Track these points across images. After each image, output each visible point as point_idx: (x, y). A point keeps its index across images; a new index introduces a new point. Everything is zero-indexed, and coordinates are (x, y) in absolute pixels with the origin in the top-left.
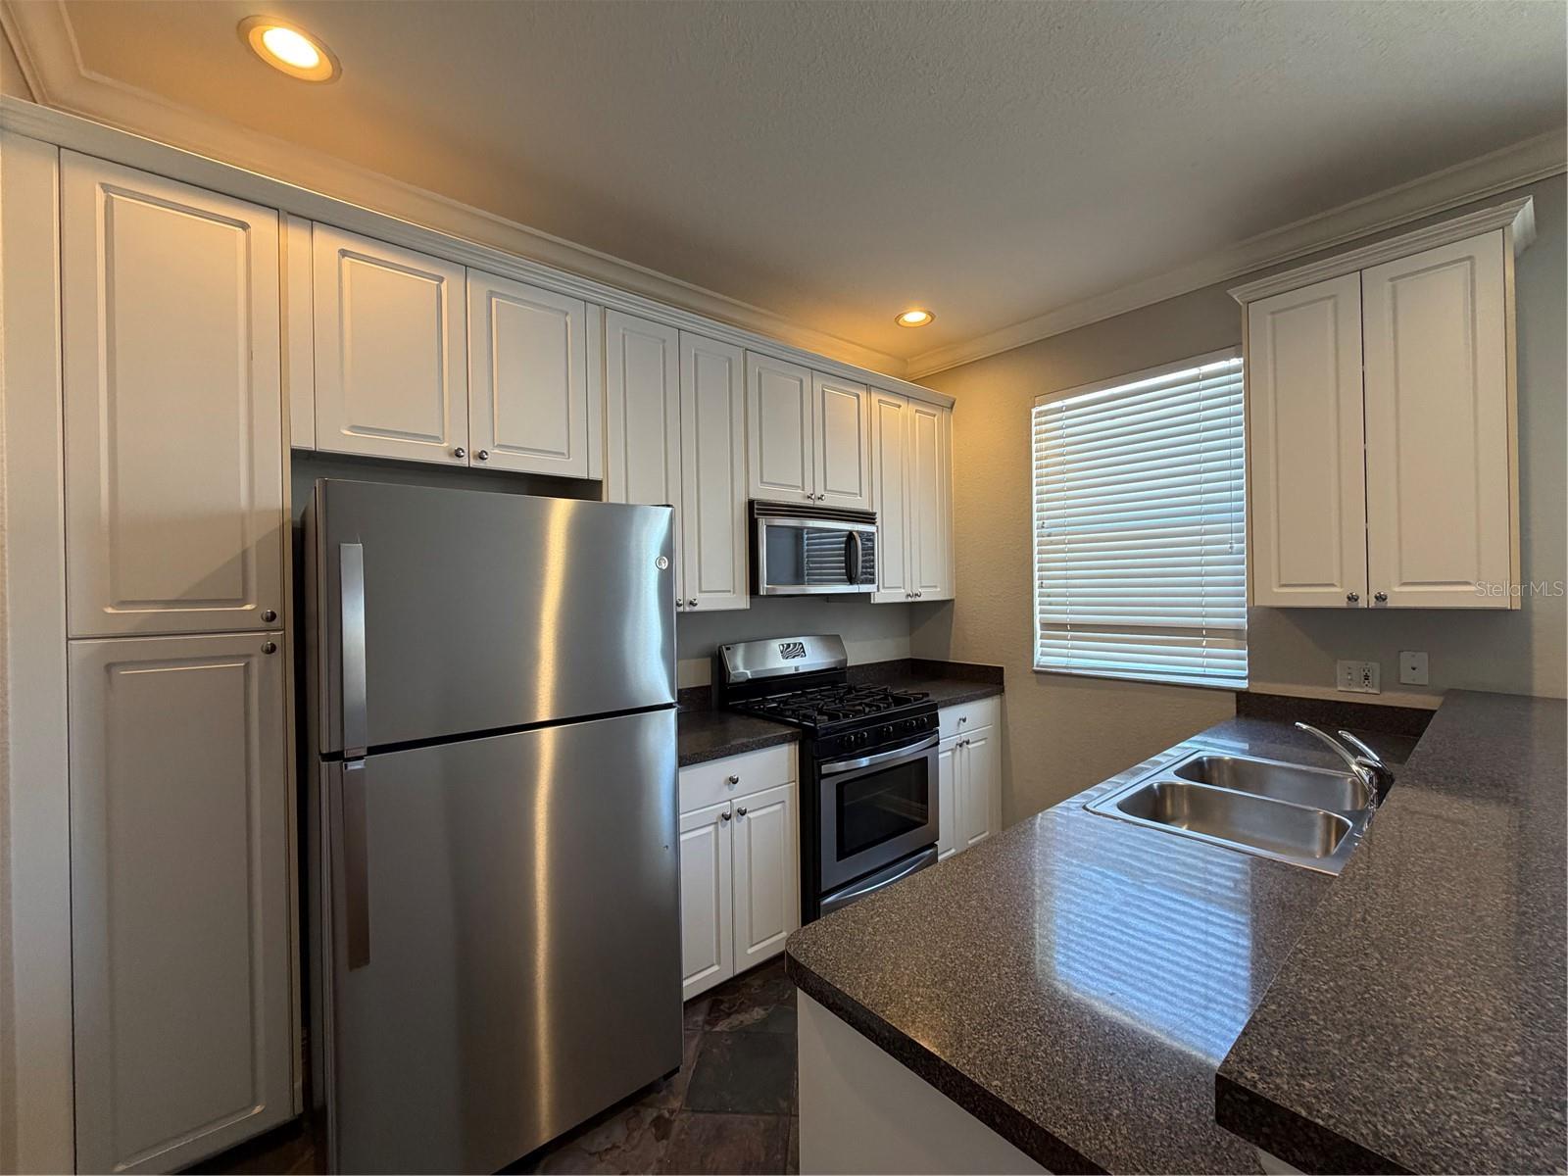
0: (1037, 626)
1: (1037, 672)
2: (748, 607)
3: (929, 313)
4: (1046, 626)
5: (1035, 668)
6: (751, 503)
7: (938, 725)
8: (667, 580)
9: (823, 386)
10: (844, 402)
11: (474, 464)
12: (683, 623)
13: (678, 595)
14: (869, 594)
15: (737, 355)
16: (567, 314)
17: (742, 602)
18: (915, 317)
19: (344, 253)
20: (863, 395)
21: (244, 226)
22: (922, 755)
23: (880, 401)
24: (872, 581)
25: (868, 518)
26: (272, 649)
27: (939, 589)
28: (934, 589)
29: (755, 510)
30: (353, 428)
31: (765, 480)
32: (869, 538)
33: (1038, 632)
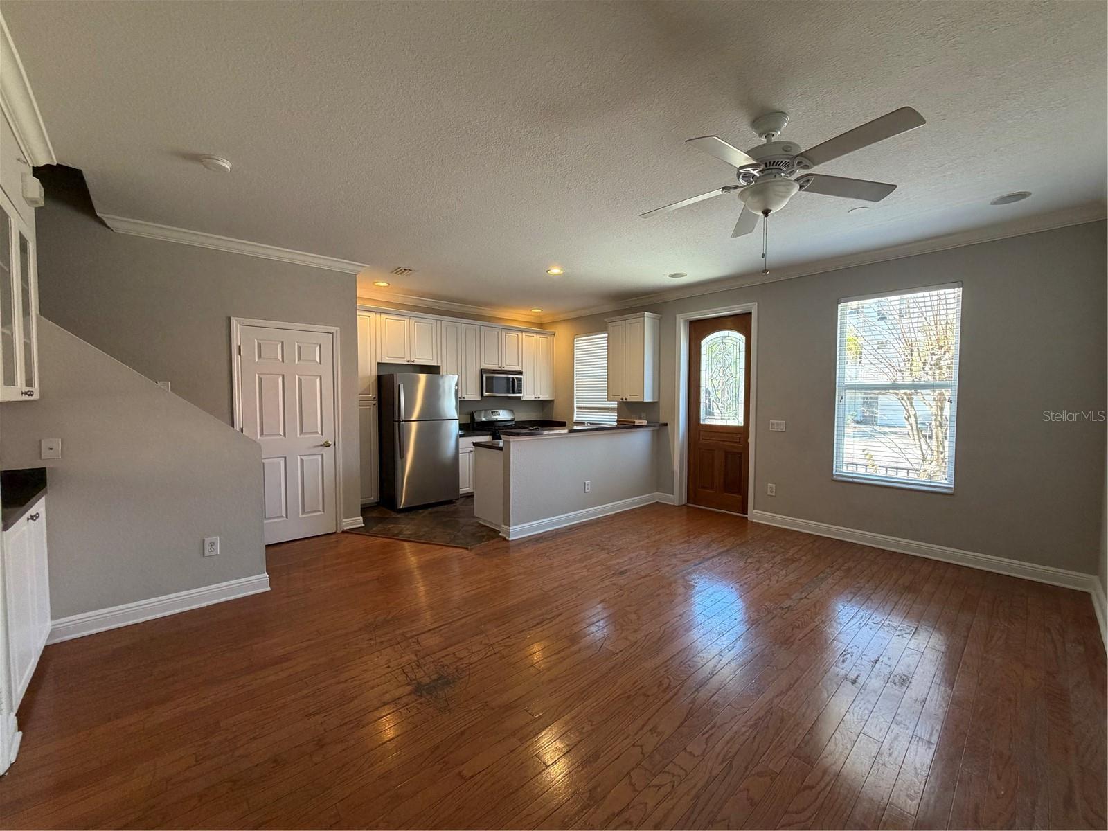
0: (575, 408)
2: (480, 400)
3: (541, 309)
4: (578, 408)
5: (574, 420)
6: (481, 370)
8: (457, 392)
9: (505, 333)
10: (513, 337)
11: (412, 363)
12: (462, 404)
13: (460, 396)
14: (520, 397)
15: (477, 328)
16: (432, 324)
17: (478, 398)
18: (536, 310)
20: (520, 334)
21: (369, 317)
23: (526, 335)
24: (521, 393)
25: (520, 373)
26: (375, 404)
27: (548, 396)
28: (546, 396)
29: (482, 372)
30: (388, 357)
31: (486, 363)
32: (520, 380)
33: (576, 410)
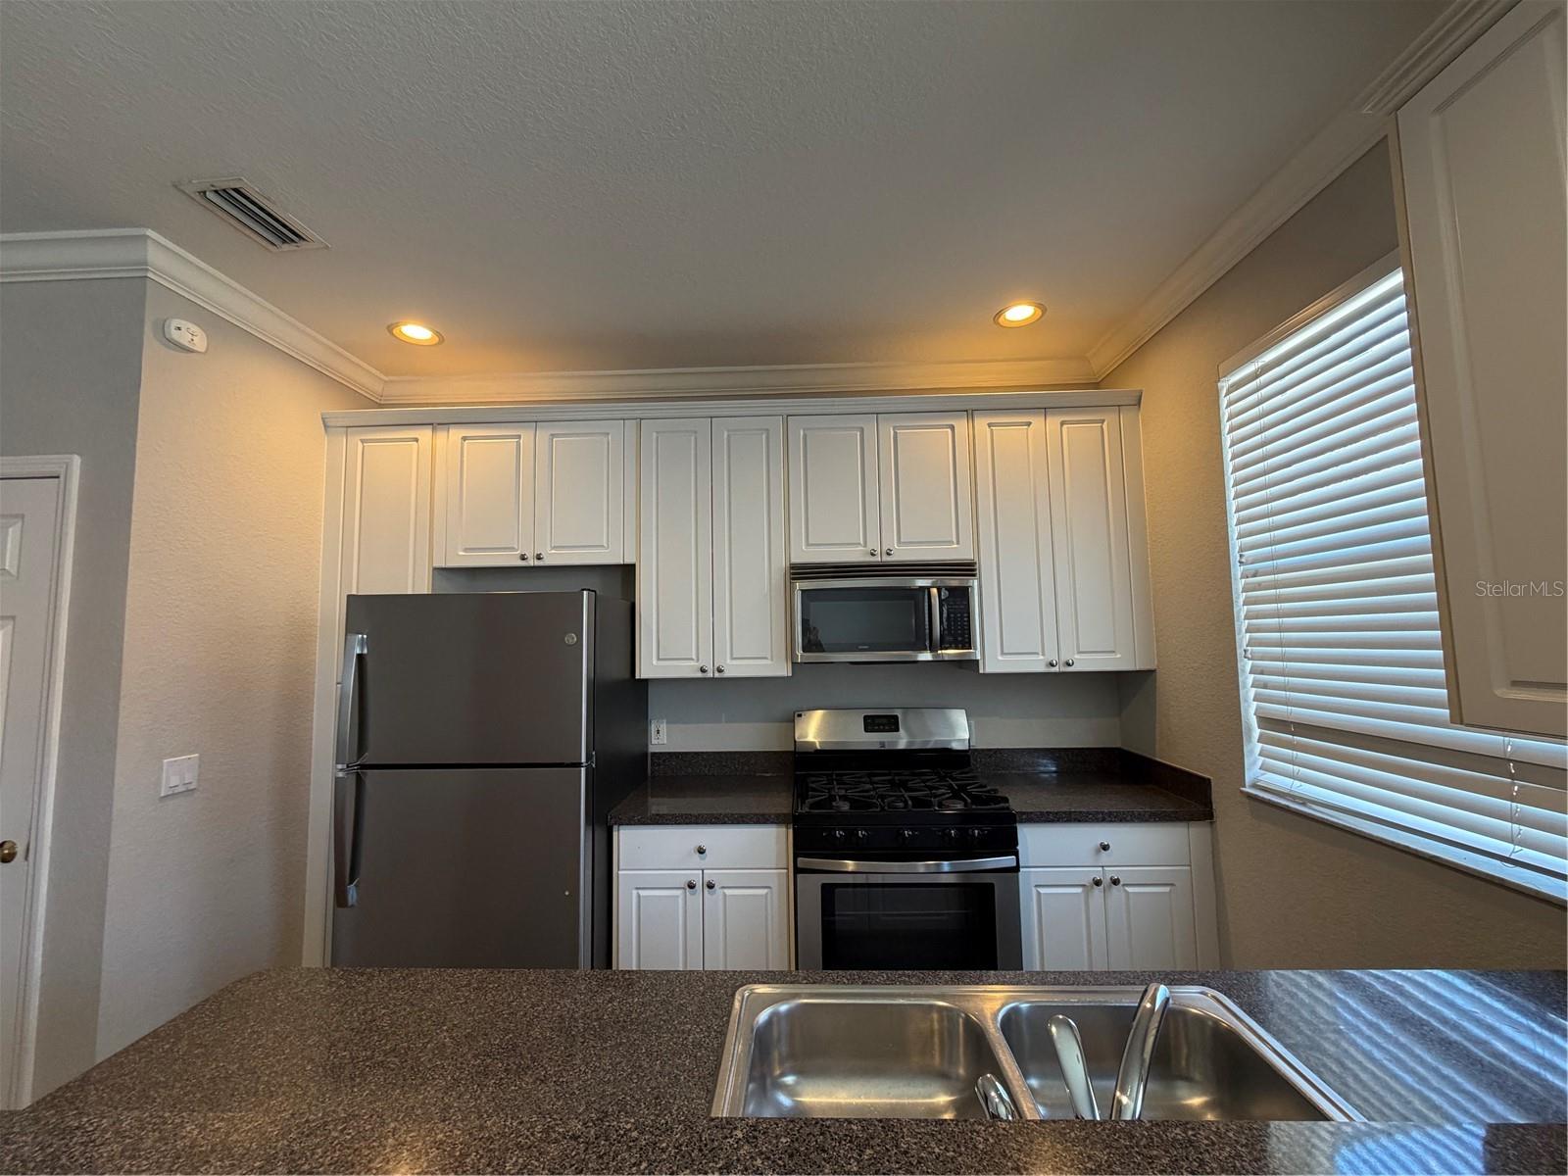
0: (1253, 720)
1: (1250, 796)
2: (790, 675)
3: (1039, 306)
4: (1268, 722)
5: (1247, 790)
6: (790, 568)
7: (1017, 844)
9: (894, 428)
10: (926, 439)
16: (608, 434)
17: (781, 669)
18: (1020, 312)
19: (464, 439)
20: (960, 424)
21: (417, 440)
22: (988, 879)
23: (990, 425)
24: (967, 646)
27: (1119, 656)
28: (1112, 656)
30: (466, 550)
31: (810, 542)
33: (1252, 731)
